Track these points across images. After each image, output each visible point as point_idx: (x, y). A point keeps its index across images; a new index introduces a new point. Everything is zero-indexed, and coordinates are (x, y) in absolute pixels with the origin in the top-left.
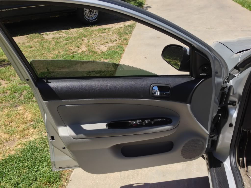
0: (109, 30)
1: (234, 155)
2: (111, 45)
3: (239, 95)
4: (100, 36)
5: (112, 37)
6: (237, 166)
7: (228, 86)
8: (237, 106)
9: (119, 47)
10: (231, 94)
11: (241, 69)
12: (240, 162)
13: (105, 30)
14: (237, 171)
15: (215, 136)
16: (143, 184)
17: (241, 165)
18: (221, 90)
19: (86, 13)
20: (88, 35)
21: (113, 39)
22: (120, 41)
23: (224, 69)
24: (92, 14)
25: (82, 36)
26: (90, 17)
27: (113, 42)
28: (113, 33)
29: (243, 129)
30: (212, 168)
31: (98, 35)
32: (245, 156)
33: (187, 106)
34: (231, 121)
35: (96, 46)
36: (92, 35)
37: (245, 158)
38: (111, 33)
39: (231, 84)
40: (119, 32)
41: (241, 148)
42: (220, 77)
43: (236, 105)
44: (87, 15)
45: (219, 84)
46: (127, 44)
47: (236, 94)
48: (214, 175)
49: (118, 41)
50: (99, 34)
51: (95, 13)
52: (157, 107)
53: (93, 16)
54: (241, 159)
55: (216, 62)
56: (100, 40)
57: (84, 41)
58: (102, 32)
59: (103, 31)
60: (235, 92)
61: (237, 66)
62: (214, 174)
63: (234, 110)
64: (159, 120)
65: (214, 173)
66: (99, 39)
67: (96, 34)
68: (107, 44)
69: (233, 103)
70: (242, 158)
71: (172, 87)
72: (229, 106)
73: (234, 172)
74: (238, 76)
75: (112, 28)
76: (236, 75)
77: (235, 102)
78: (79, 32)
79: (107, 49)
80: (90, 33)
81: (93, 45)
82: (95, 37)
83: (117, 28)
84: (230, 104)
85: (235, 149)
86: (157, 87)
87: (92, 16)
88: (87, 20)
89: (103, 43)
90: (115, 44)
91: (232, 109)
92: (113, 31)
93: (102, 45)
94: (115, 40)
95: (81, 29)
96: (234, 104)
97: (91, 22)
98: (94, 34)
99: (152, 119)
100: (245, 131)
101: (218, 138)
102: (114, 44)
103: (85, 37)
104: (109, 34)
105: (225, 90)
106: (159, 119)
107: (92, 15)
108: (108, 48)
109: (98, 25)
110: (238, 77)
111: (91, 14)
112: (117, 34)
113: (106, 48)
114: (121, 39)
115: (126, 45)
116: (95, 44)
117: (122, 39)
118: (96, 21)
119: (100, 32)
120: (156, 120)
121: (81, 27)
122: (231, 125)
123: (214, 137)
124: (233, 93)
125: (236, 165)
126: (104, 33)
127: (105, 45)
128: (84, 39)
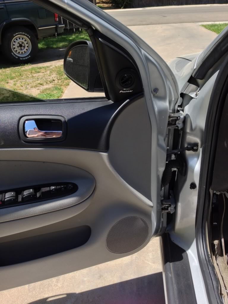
0: (46, 69)
1: (203, 238)
2: (46, 86)
3: (201, 130)
4: (33, 76)
5: (48, 77)
6: (208, 257)
7: (182, 117)
8: (200, 150)
9: (56, 88)
10: (188, 130)
11: (200, 81)
12: (216, 248)
13: (41, 69)
14: (210, 268)
15: (170, 205)
16: (65, 296)
17: (217, 253)
18: (169, 124)
19: (15, 48)
20: (16, 76)
21: (49, 80)
22: (60, 81)
23: (168, 83)
24: (23, 49)
25: (8, 78)
26: (21, 53)
27: (49, 83)
28: (51, 72)
29: (215, 192)
30: (168, 263)
31: (31, 76)
32: (222, 236)
33: (101, 157)
34: (193, 179)
35: (25, 90)
36: (22, 76)
37: (223, 240)
38: (48, 72)
39: (187, 113)
40: (59, 71)
41: (214, 223)
42: (163, 98)
43: (198, 150)
44: (16, 51)
45: (162, 112)
46: (69, 85)
47: (195, 128)
48: (171, 278)
49: (56, 82)
50: (32, 74)
51: (27, 48)
52: (44, 162)
53: (25, 52)
54: (216, 242)
55: (151, 67)
56: (31, 82)
57: (9, 84)
58: (36, 72)
59: (38, 70)
60: (193, 126)
61: (193, 76)
62: (170, 275)
63: (196, 159)
64: (51, 189)
65: (171, 273)
66: (30, 80)
67: (27, 74)
68: (41, 86)
69: (193, 147)
70: (217, 240)
71: (67, 120)
72: (187, 152)
73: (204, 269)
74: (196, 95)
75: (50, 66)
76: (193, 95)
77: (196, 145)
78: (5, 73)
79: (39, 93)
80: (19, 74)
81: (21, 88)
82: (25, 77)
83: (57, 66)
84: (189, 149)
85: (203, 227)
86: (33, 121)
87: (23, 53)
88: (17, 57)
89: (35, 84)
90: (52, 86)
91: (193, 156)
92: (52, 69)
93: (34, 88)
94: (52, 80)
95: (8, 69)
96: (195, 148)
97: (23, 60)
98: (25, 75)
99: (37, 189)
100: (218, 193)
101: (176, 208)
102: (50, 86)
103: (12, 78)
104: (45, 73)
105: (177, 125)
106: (51, 187)
107: (23, 51)
108: (41, 91)
109: (32, 64)
110: (196, 98)
111: (21, 49)
112: (56, 73)
113: (39, 91)
114: (60, 79)
115: (67, 85)
116: (23, 86)
117: (62, 79)
118: (29, 58)
119: (33, 71)
120: (44, 189)
121: (9, 67)
122: (193, 186)
123: (169, 208)
124: (191, 129)
125: (208, 255)
126: (39, 72)
127: (37, 88)
128: (10, 81)
